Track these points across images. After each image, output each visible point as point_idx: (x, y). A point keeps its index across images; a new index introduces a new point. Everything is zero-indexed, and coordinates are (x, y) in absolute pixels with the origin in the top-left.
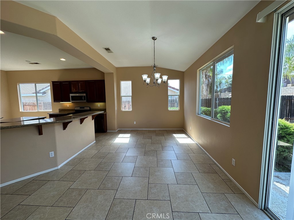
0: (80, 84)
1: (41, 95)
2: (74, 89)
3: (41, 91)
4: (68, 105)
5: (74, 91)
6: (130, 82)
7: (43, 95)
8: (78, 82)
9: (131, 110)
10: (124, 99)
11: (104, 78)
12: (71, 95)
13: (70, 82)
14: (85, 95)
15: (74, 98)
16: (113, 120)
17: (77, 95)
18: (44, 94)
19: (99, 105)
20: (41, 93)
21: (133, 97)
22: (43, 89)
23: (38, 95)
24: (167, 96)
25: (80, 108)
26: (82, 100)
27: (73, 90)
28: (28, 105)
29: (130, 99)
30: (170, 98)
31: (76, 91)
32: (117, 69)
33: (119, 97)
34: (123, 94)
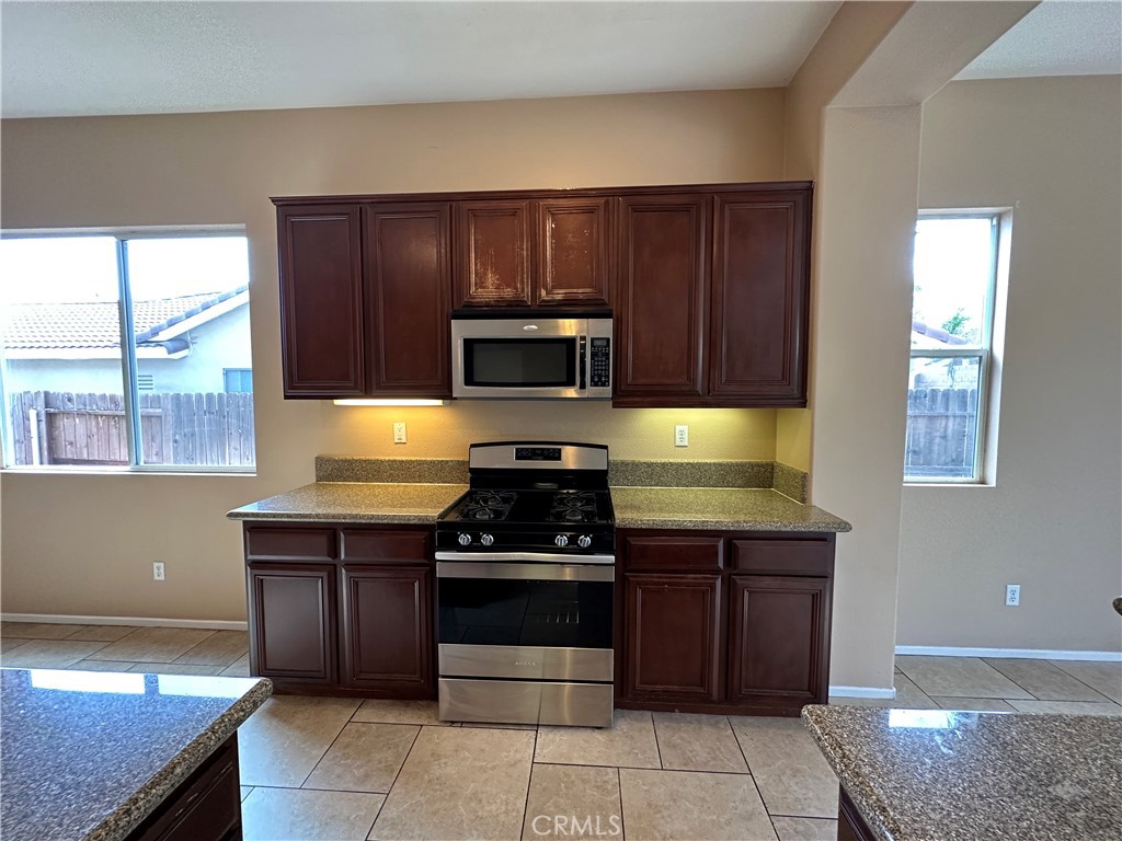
0: (550, 225)
1: (161, 353)
2: (491, 279)
3: (163, 336)
4: (400, 431)
5: (491, 289)
7: (169, 353)
12: (463, 329)
14: (604, 328)
18: (176, 351)
19: (687, 426)
20: (158, 344)
22: (171, 323)
23: (141, 353)
25: (520, 456)
27: (481, 284)
28: (80, 415)
31: (508, 293)
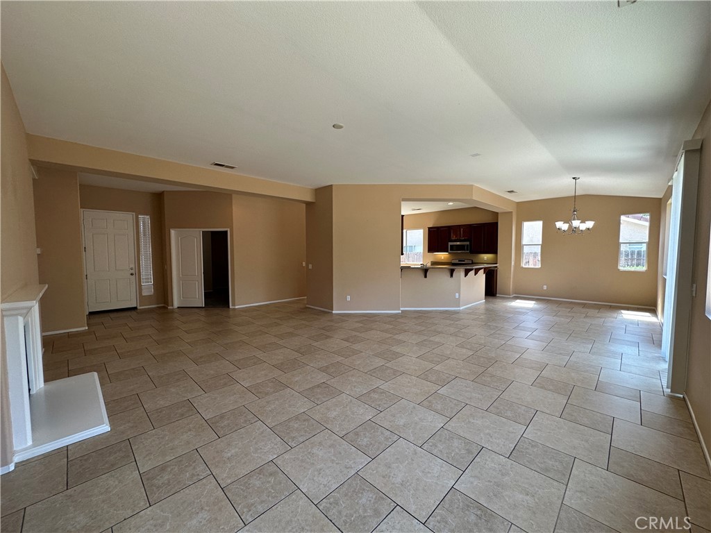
0: (462, 230)
2: (454, 236)
4: (443, 257)
5: (454, 238)
6: (541, 222)
8: (459, 227)
9: (539, 266)
10: (526, 250)
11: (498, 219)
12: (450, 244)
13: (449, 228)
14: (468, 243)
15: (452, 248)
16: (507, 279)
17: (458, 243)
19: (486, 257)
21: (543, 246)
24: (618, 245)
25: (459, 261)
26: (464, 250)
29: (538, 250)
30: (623, 248)
31: (456, 238)
32: (518, 204)
33: (519, 247)
34: (525, 241)
